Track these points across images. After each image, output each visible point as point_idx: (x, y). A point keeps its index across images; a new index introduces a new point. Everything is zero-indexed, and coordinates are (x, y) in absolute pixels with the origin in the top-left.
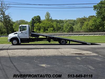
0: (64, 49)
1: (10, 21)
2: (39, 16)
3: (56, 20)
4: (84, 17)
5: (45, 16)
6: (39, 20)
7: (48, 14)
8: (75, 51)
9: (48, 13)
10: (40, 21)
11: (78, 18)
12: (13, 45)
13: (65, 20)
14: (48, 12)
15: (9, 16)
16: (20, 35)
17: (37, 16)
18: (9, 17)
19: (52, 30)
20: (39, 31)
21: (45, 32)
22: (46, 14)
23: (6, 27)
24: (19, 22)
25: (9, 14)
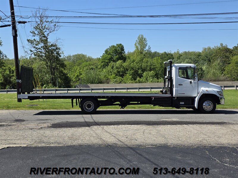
2: (121, 45)
4: (222, 44)
5: (135, 45)
6: (121, 53)
7: (142, 41)
9: (142, 37)
10: (122, 56)
11: (207, 47)
13: (176, 52)
14: (142, 35)
15: (58, 47)
17: (117, 45)
18: (57, 49)
19: (153, 77)
20: (121, 79)
21: (135, 79)
22: (138, 39)
23: (51, 71)
24: (73, 59)
25: (57, 42)
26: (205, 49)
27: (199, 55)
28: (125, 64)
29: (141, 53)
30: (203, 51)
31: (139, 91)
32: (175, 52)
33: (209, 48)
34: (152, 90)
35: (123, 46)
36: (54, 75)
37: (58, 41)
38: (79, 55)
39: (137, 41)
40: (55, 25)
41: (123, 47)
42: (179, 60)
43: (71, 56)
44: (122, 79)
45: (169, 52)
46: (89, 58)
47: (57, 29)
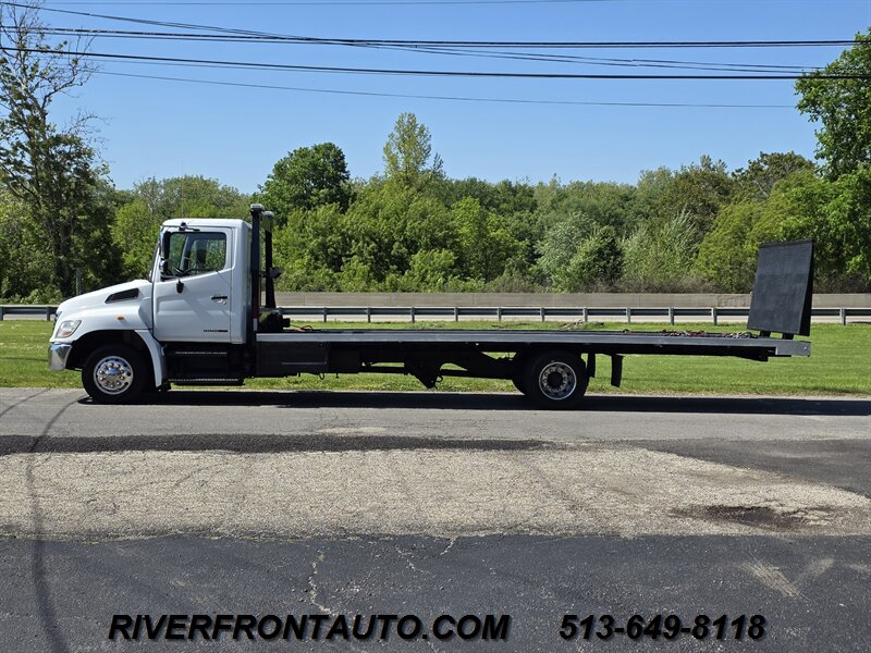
0: (588, 456)
1: (92, 182)
2: (330, 147)
3: (473, 181)
4: (706, 161)
5: (386, 150)
6: (336, 179)
7: (411, 137)
8: (691, 474)
9: (413, 125)
10: (339, 191)
11: (655, 169)
12: (97, 396)
13: (547, 183)
14: (412, 116)
15: (85, 145)
16: (161, 313)
17: (317, 149)
18: (79, 153)
19: (447, 271)
20: (330, 276)
21: (381, 279)
22: (398, 129)
23: (56, 237)
24: (166, 194)
25: (81, 128)
26: (650, 175)
27: (626, 197)
28: (346, 220)
29: (409, 181)
30: (640, 183)
31: (369, 321)
32: (541, 183)
33: (664, 174)
34: (418, 318)
35: (340, 152)
36: (66, 252)
37: (88, 122)
38: (188, 181)
39: (392, 136)
40: (76, 62)
41: (343, 158)
42: (553, 212)
43: (158, 181)
44: (335, 275)
45: (522, 184)
46: (226, 192)
47: (81, 79)
